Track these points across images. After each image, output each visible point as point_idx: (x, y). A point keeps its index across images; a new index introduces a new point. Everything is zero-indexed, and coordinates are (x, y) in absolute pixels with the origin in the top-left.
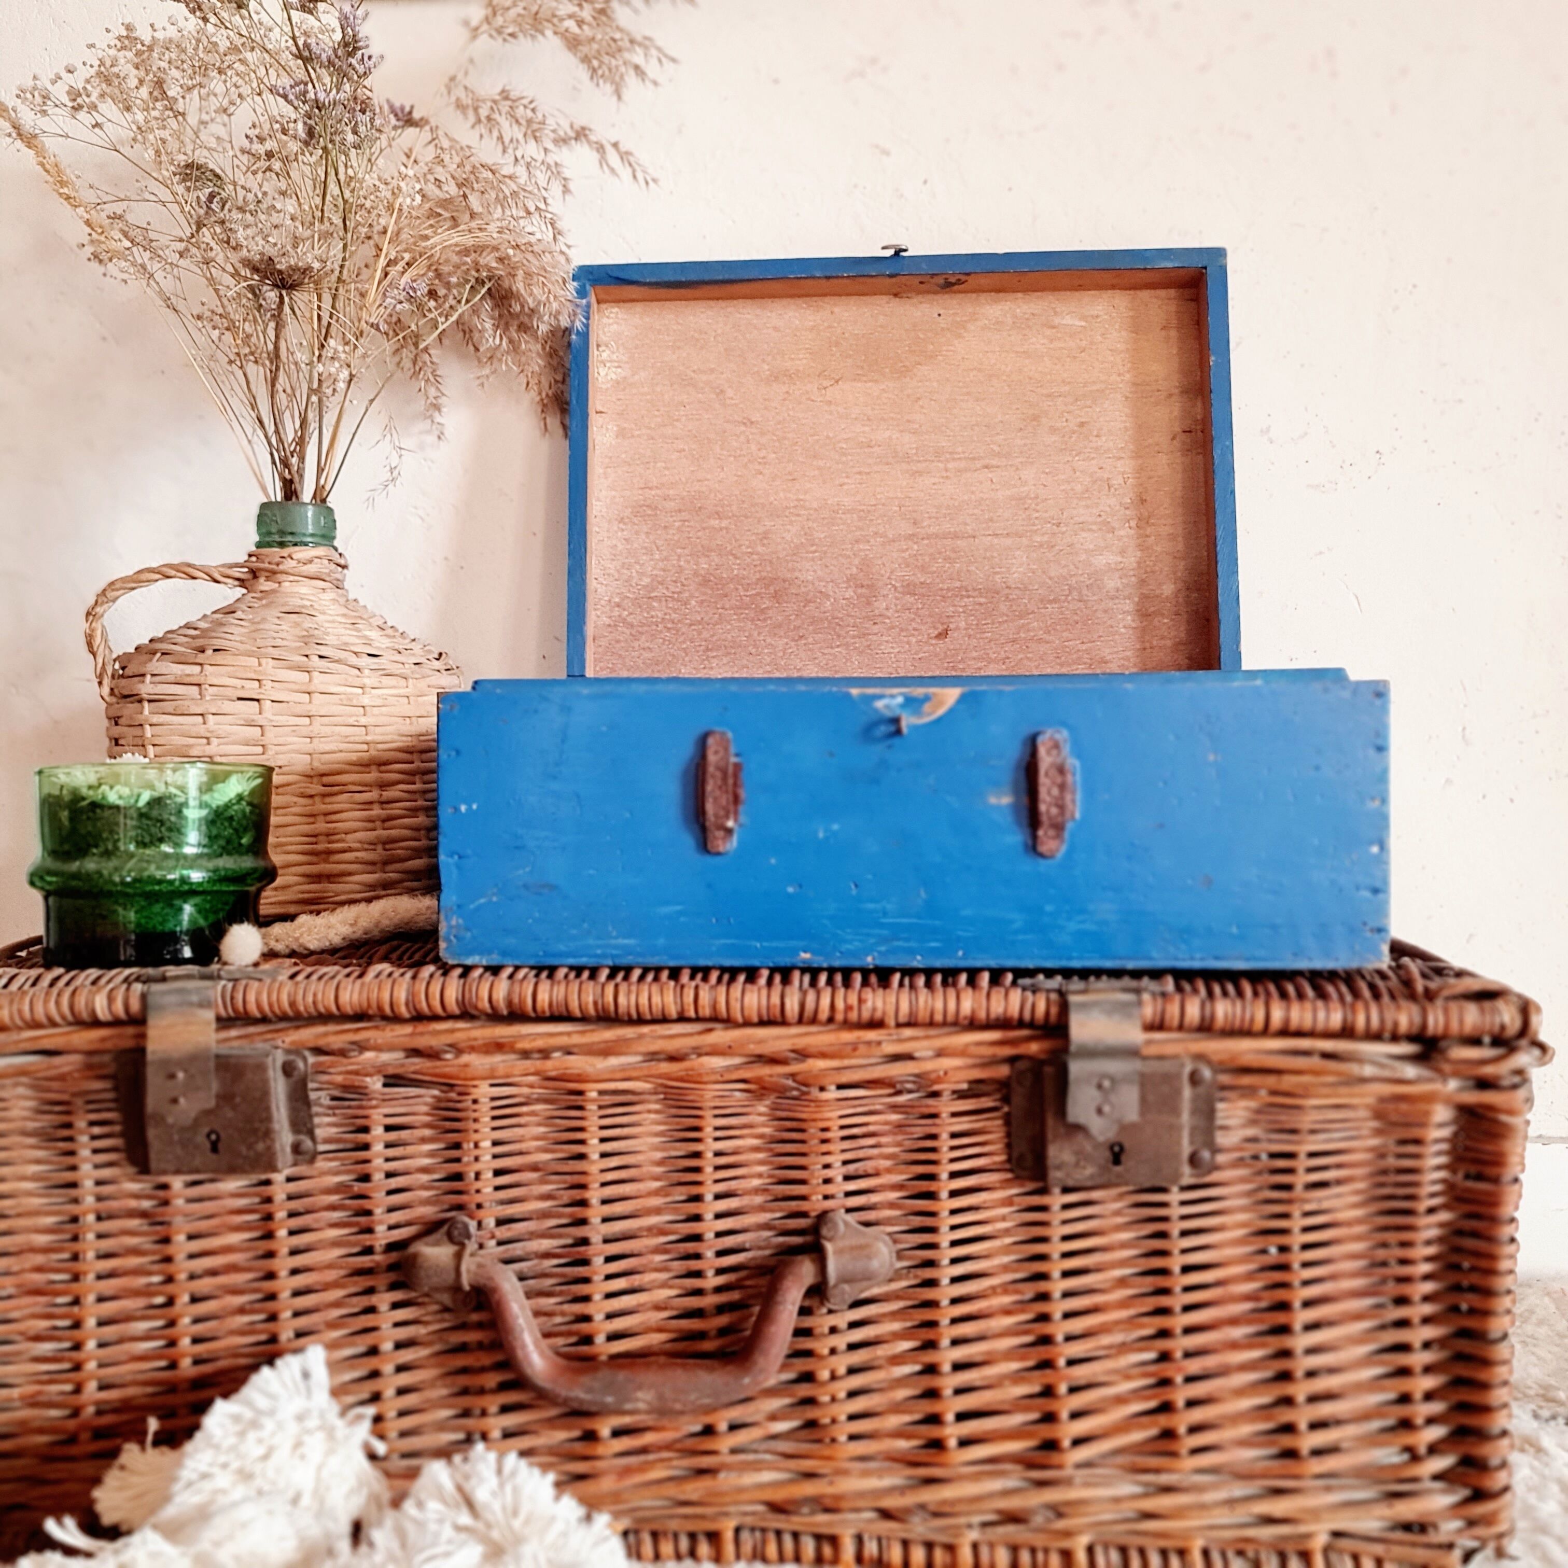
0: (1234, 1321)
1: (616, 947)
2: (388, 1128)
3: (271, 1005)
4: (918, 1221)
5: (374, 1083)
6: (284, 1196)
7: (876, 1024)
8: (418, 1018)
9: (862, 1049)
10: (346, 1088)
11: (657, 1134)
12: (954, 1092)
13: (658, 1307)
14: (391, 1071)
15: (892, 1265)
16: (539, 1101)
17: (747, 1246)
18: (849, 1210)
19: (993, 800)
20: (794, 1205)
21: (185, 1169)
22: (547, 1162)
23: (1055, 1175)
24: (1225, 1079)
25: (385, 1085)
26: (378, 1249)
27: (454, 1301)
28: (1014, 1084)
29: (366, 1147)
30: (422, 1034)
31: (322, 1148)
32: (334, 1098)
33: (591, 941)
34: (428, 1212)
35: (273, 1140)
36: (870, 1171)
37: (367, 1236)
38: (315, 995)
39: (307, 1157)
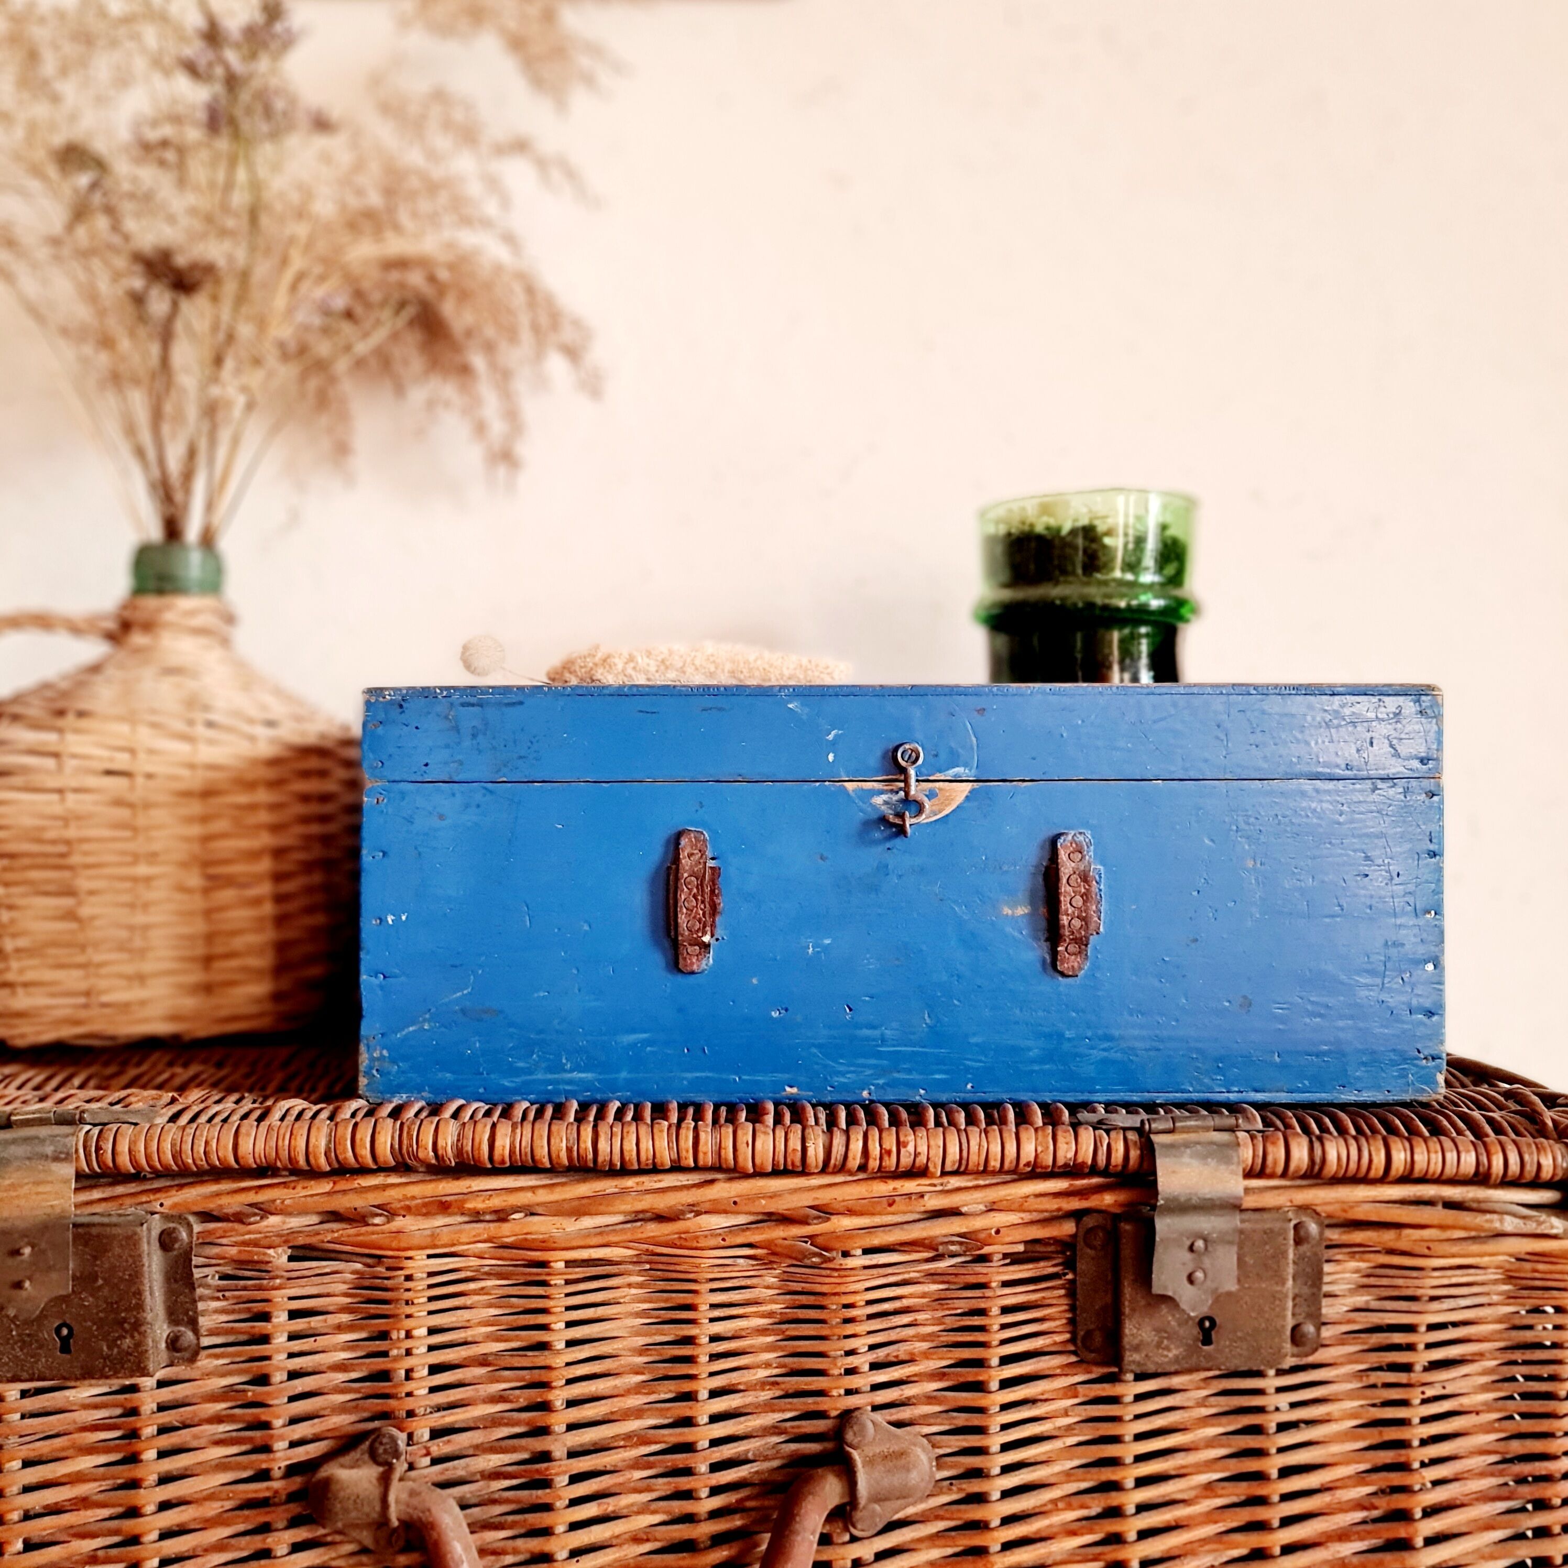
0: (1342, 1536)
1: (570, 1082)
2: (294, 1315)
3: (148, 1157)
4: (962, 1419)
5: (279, 1256)
6: (154, 1407)
7: (917, 1172)
8: (341, 1171)
9: (900, 1204)
10: (241, 1263)
11: (638, 1315)
12: (1005, 1256)
13: (636, 1539)
14: (301, 1241)
15: (932, 1475)
16: (489, 1275)
17: (750, 1456)
18: (876, 1408)
19: (1007, 911)
20: (810, 1403)
21: (25, 1375)
22: (497, 1354)
23: (1132, 1358)
24: (1334, 1235)
25: (291, 1259)
26: (277, 1473)
27: (376, 1541)
28: (1081, 1244)
29: (265, 1339)
30: (344, 1192)
31: (205, 1341)
32: (224, 1277)
33: (539, 1076)
34: (342, 1421)
35: (143, 1334)
36: (903, 1357)
37: (263, 1457)
38: (207, 1143)
39: (187, 1355)
